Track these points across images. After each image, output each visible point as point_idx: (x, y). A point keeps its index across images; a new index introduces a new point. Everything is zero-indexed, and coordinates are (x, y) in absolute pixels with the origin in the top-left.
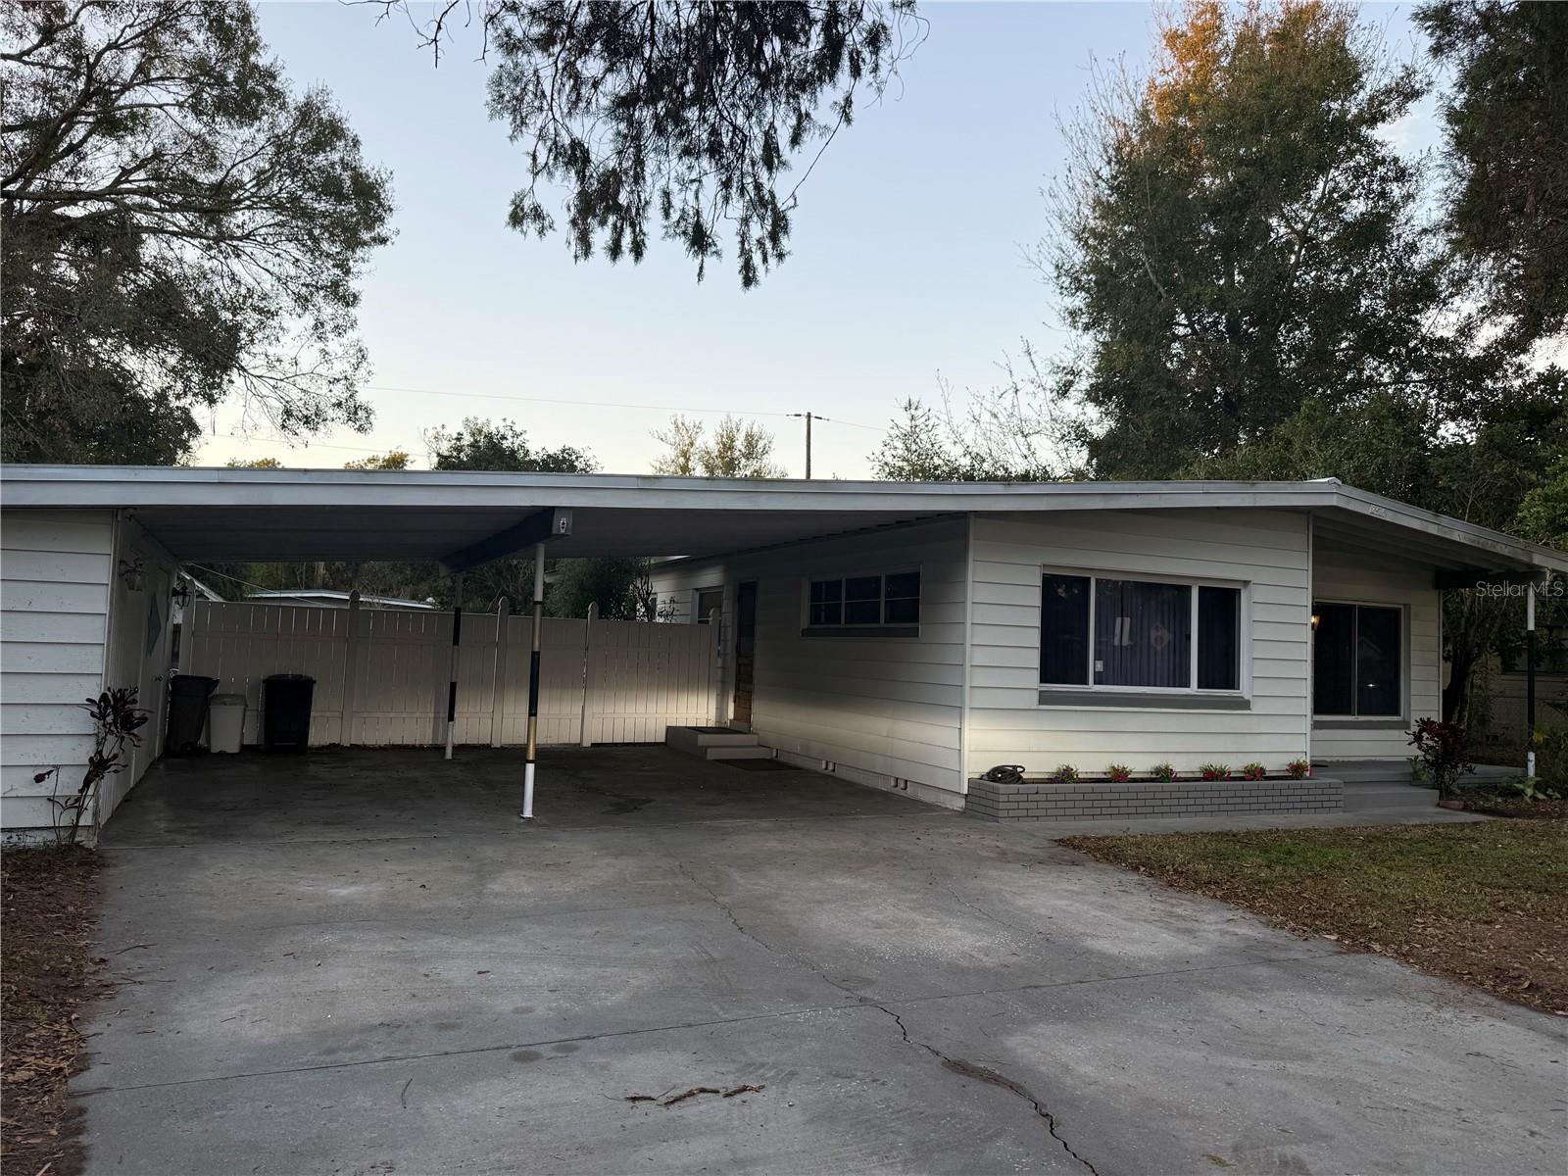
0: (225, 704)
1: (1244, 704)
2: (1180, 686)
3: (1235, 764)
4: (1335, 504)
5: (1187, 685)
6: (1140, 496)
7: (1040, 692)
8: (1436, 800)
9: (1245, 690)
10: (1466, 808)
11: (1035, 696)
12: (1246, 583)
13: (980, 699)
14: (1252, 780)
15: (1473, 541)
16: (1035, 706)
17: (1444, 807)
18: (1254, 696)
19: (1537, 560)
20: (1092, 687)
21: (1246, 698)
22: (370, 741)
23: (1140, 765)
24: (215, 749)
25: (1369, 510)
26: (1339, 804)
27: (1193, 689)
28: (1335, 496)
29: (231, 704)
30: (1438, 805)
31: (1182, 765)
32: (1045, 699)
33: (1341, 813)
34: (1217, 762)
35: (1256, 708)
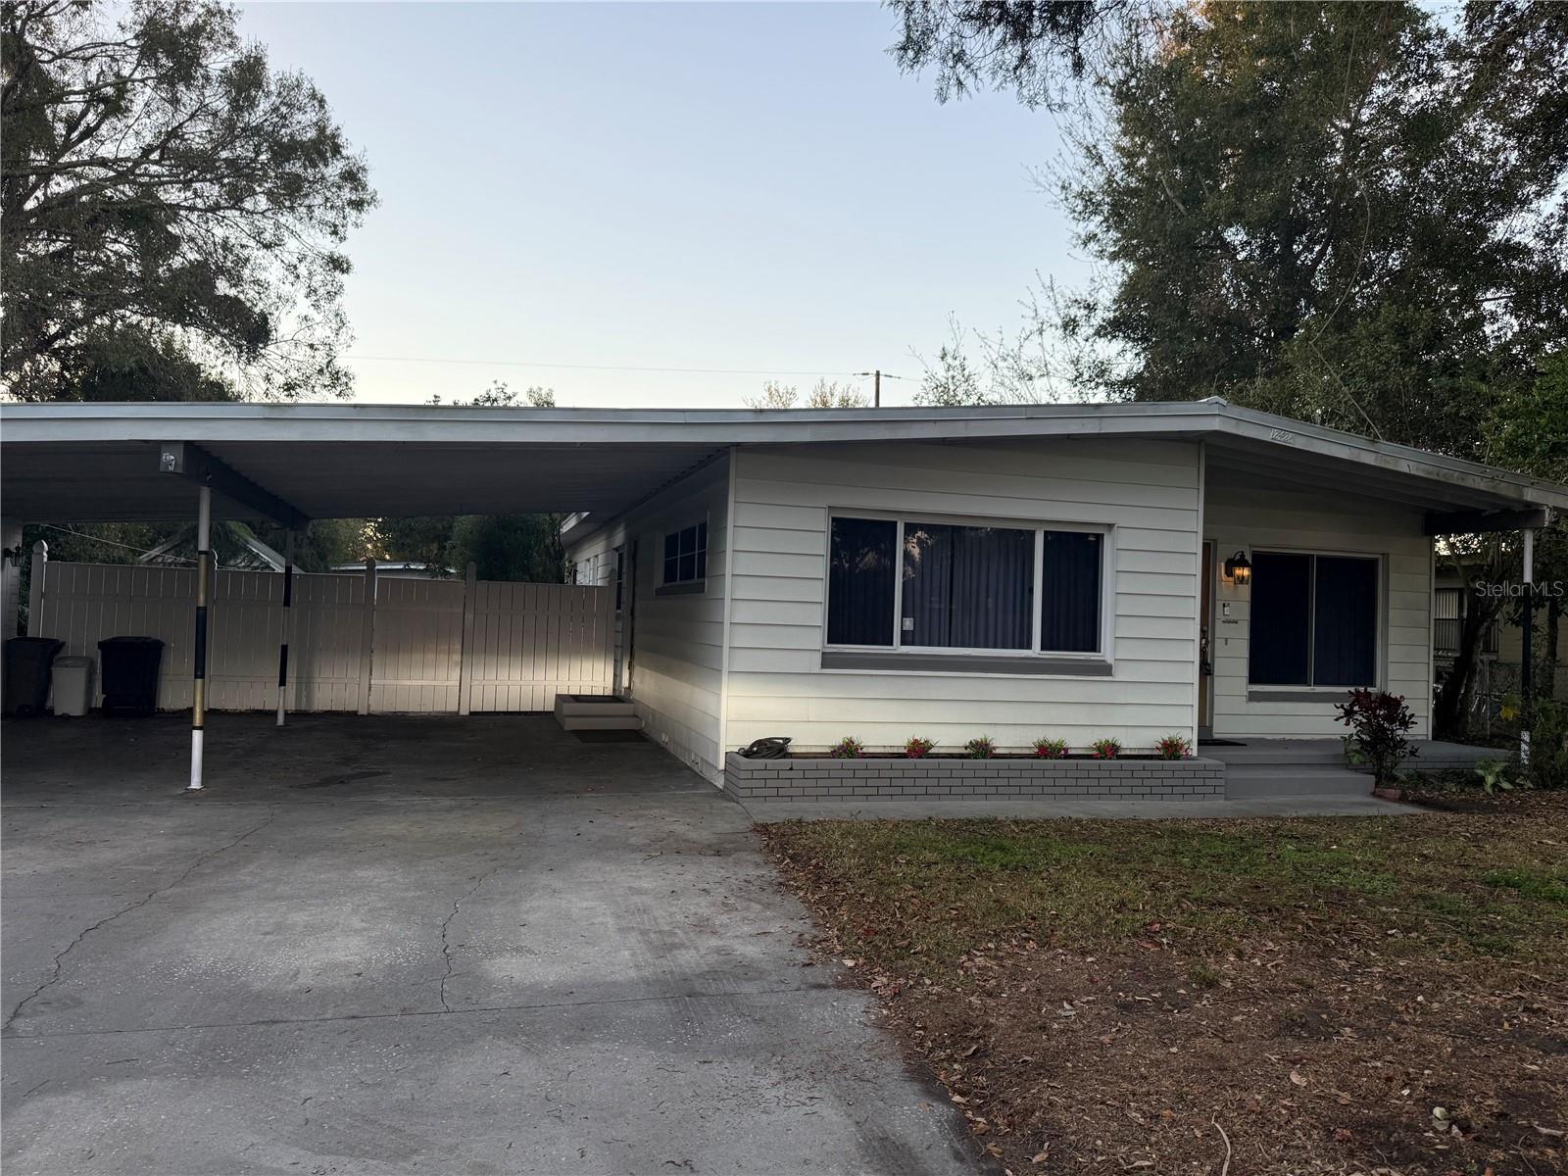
0: (67, 666)
1: (1105, 669)
2: (1021, 647)
3: (1079, 740)
4: (1217, 428)
5: (1029, 647)
6: (938, 424)
7: (823, 653)
8: (1372, 788)
9: (1107, 652)
10: (1403, 799)
11: (818, 658)
12: (1110, 526)
13: (742, 662)
14: (1102, 758)
15: (1431, 473)
16: (817, 668)
17: (1380, 796)
18: (1116, 660)
19: (1530, 495)
20: (898, 648)
21: (1109, 662)
22: (230, 706)
23: (949, 737)
24: (58, 713)
25: (1268, 436)
26: (1218, 790)
27: (1036, 651)
28: (1218, 419)
29: (72, 667)
30: (1374, 794)
31: (1004, 740)
32: (828, 661)
33: (1222, 802)
34: (1053, 737)
35: (1120, 674)
